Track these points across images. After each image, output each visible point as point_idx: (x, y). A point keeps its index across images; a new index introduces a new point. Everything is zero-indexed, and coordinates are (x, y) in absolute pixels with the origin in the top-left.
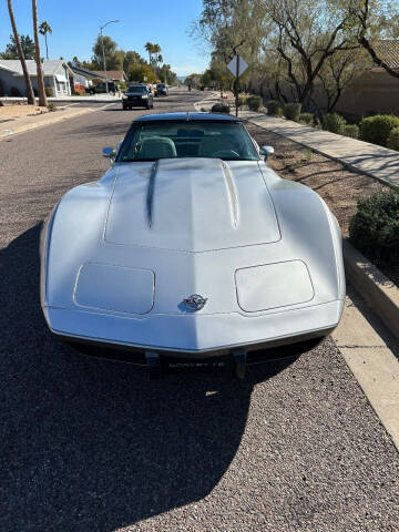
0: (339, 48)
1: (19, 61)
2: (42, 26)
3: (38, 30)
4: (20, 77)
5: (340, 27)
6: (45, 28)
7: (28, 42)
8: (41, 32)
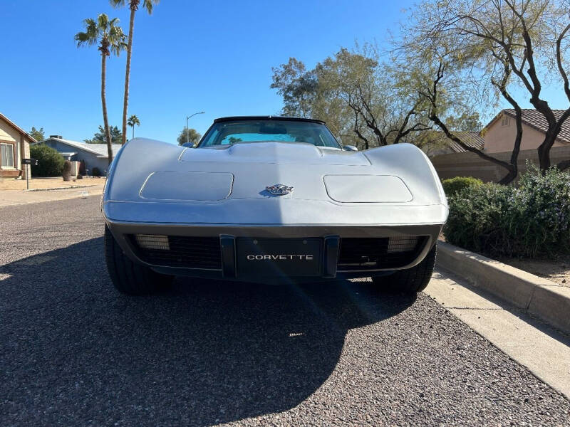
0: (413, 129)
1: (106, 146)
2: (131, 119)
3: (127, 122)
4: (105, 159)
5: (411, 112)
6: (134, 120)
7: (116, 132)
8: (129, 124)
